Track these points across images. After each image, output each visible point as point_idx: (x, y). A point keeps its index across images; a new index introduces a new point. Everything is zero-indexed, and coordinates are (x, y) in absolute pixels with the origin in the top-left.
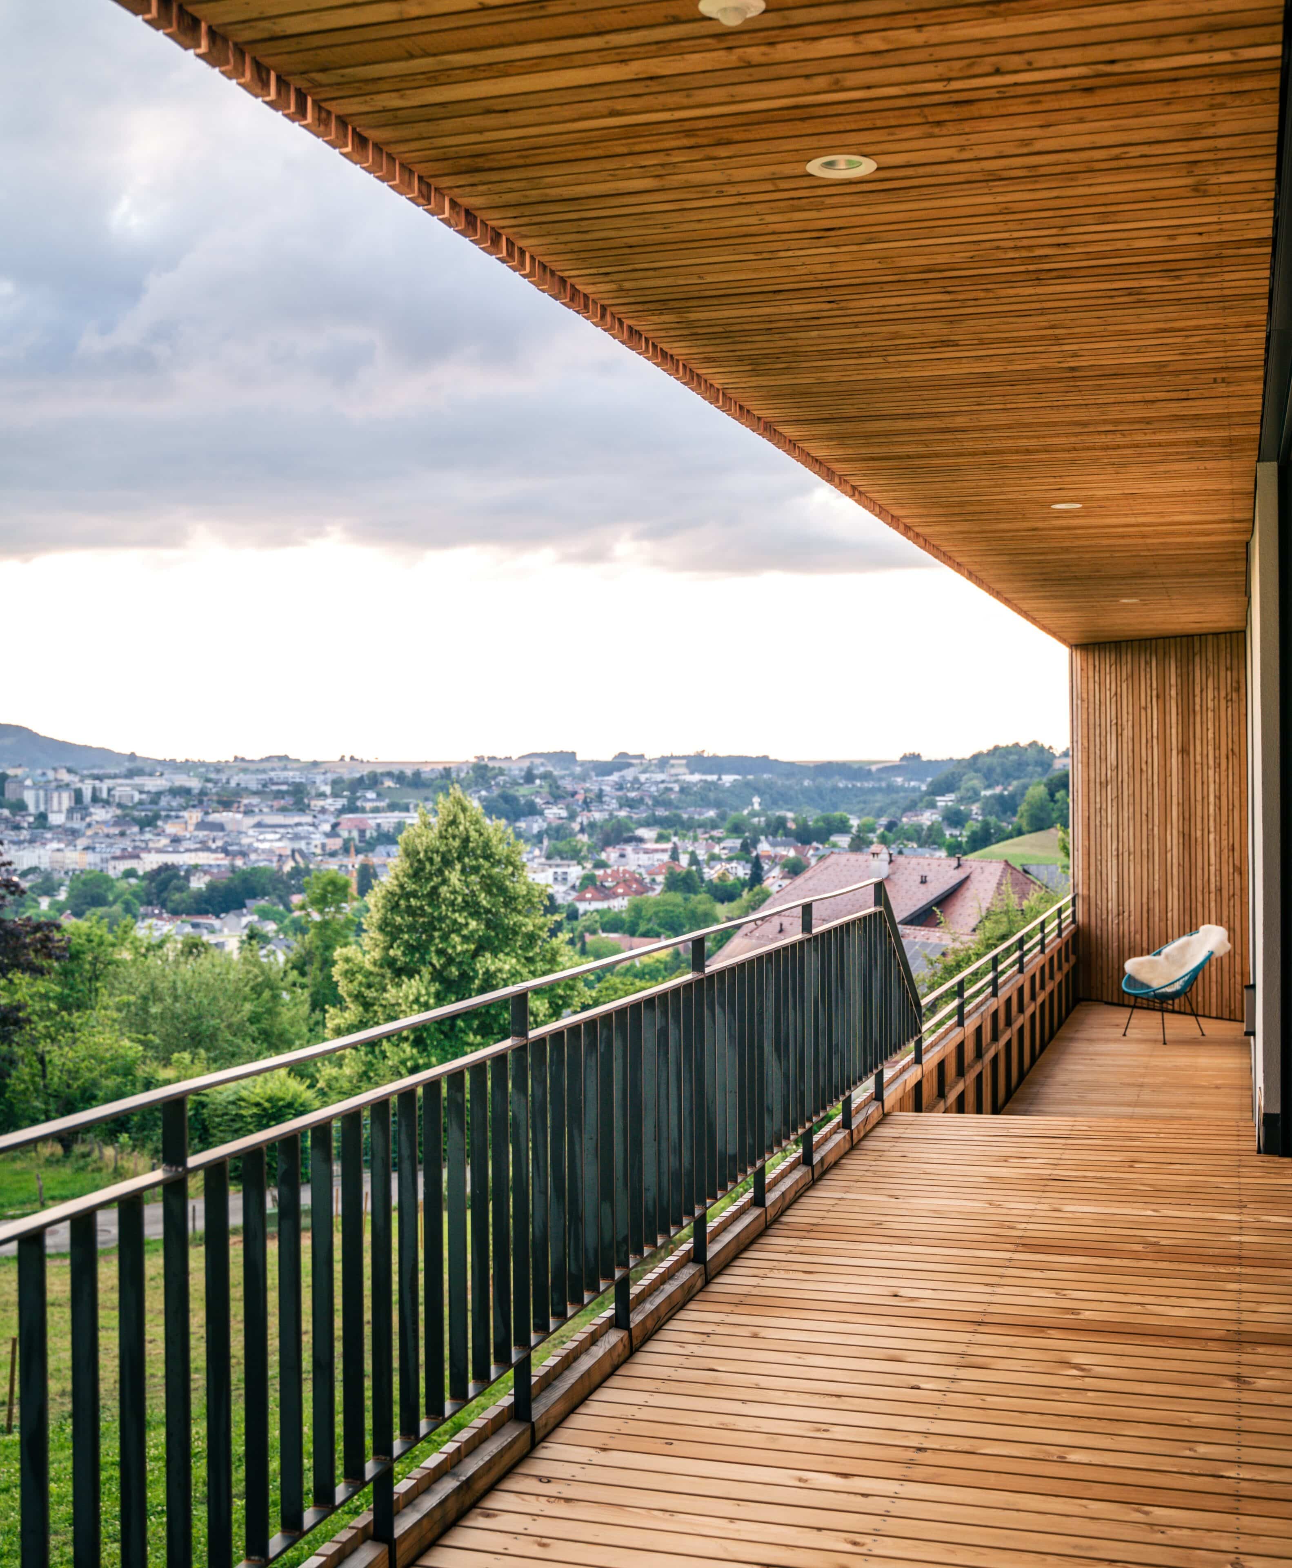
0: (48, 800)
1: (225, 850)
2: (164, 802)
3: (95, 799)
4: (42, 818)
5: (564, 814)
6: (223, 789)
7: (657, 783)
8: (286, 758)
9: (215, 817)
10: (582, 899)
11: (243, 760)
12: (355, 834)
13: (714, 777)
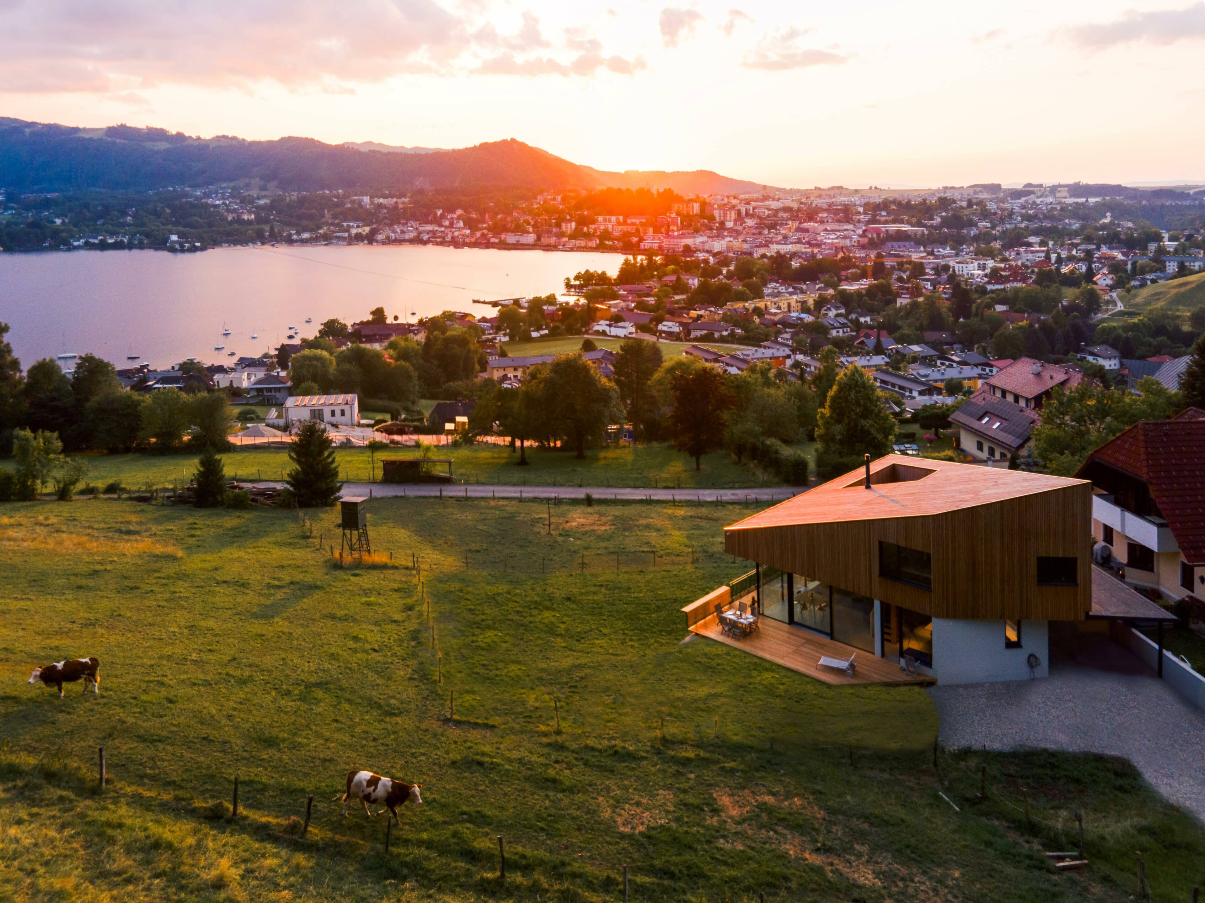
0: (725, 215)
1: (809, 243)
2: (780, 214)
3: (747, 214)
4: (722, 223)
5: (989, 225)
6: (809, 208)
7: (1047, 204)
8: (841, 188)
9: (805, 225)
10: (989, 283)
11: (819, 189)
12: (875, 236)
13: (1084, 200)
